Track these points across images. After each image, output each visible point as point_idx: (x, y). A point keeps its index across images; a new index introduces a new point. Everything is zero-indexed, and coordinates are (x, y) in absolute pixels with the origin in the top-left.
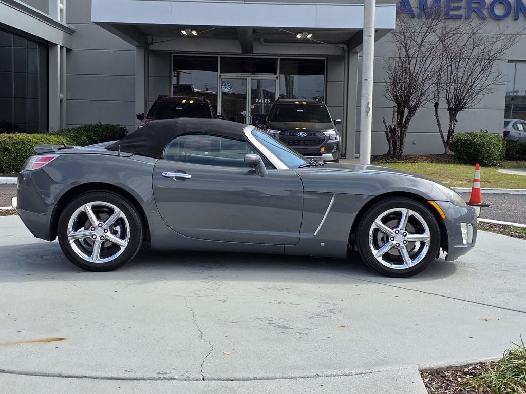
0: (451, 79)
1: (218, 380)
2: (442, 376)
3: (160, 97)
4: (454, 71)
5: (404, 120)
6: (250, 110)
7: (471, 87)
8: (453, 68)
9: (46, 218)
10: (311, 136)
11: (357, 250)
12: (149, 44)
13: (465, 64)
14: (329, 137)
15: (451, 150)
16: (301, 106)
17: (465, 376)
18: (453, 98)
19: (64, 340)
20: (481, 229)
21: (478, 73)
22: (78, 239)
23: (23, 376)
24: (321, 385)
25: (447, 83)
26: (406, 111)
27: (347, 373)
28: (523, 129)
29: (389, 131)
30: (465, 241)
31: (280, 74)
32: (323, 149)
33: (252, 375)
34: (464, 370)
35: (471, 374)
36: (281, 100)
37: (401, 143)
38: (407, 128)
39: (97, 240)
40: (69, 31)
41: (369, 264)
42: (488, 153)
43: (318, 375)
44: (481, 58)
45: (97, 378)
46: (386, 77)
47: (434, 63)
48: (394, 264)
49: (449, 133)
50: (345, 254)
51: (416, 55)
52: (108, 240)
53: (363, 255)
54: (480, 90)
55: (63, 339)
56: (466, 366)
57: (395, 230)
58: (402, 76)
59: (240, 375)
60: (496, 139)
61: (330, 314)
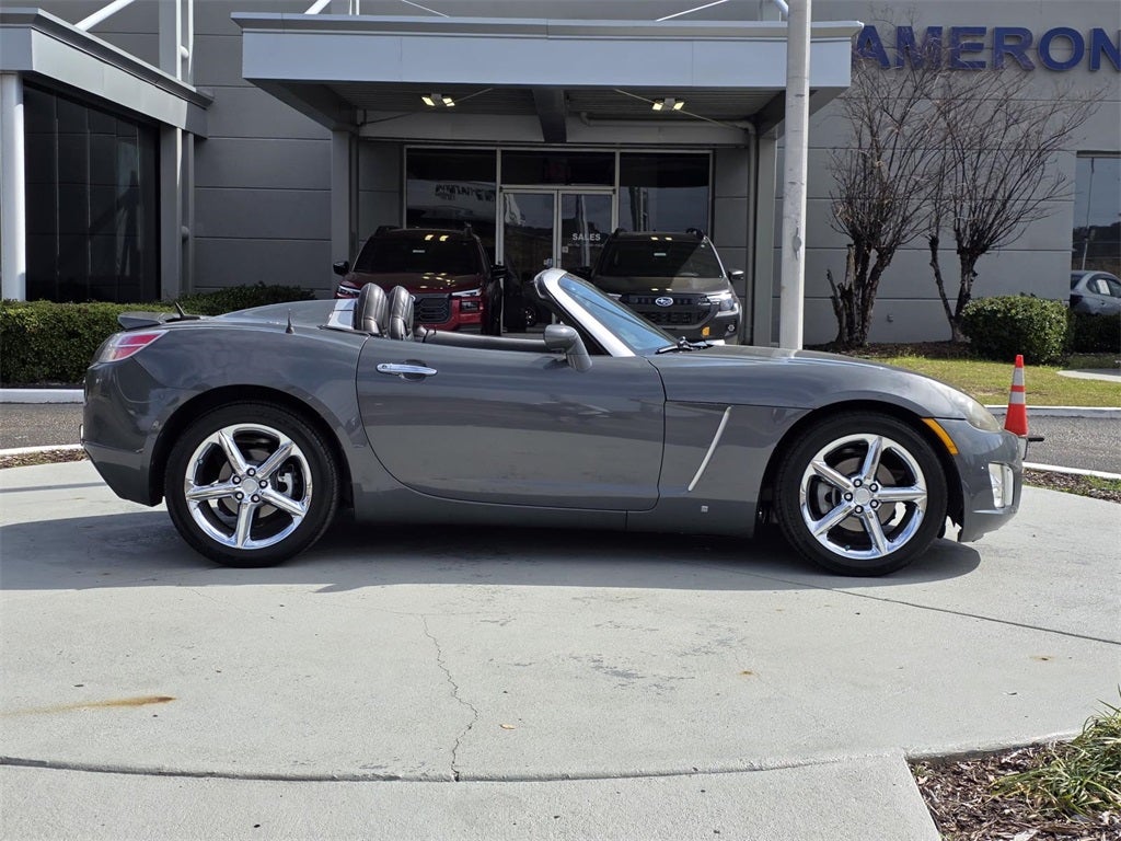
0: (962, 190)
1: (487, 779)
2: (954, 772)
3: (381, 230)
4: (970, 174)
5: (869, 272)
6: (560, 257)
7: (1004, 205)
8: (966, 167)
9: (140, 459)
10: (682, 303)
11: (775, 521)
12: (358, 126)
13: (990, 160)
14: (720, 307)
15: (965, 333)
16: (662, 245)
17: (1002, 772)
18: (968, 229)
19: (170, 702)
20: (1028, 484)
21: (1017, 177)
22: (207, 501)
23: (83, 772)
24: (703, 791)
25: (955, 198)
26: (874, 254)
27: (756, 765)
28: (1108, 292)
29: (839, 294)
30: (997, 503)
31: (621, 185)
32: (706, 332)
33: (557, 771)
34: (1001, 759)
35: (1016, 767)
36: (621, 234)
37: (864, 319)
38: (875, 289)
39: (244, 502)
40: (199, 102)
41: (801, 550)
42: (1039, 338)
43: (696, 769)
44: (1022, 147)
45: (235, 777)
46: (834, 186)
47: (929, 156)
48: (851, 549)
49: (959, 300)
50: (752, 530)
51: (892, 143)
52: (267, 502)
53: (788, 530)
54: (1022, 212)
55: (170, 699)
56: (1006, 751)
57: (853, 479)
58: (865, 185)
59: (532, 771)
60: (1055, 309)
61: (720, 649)
